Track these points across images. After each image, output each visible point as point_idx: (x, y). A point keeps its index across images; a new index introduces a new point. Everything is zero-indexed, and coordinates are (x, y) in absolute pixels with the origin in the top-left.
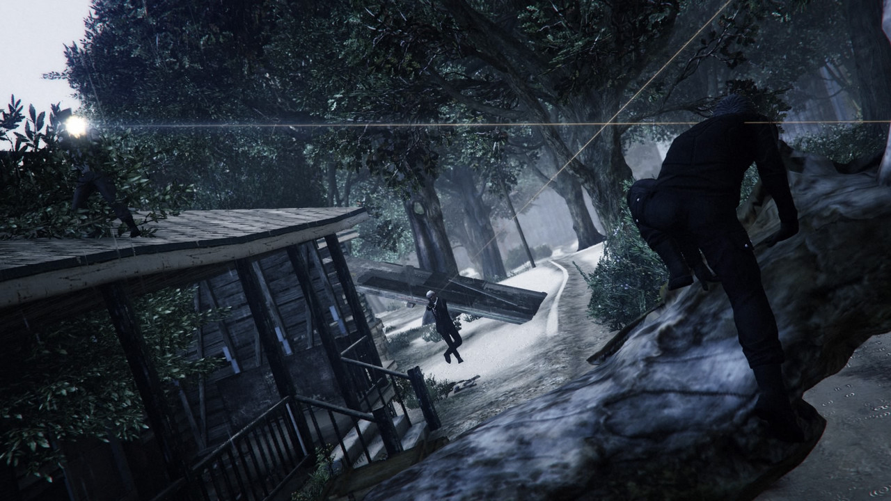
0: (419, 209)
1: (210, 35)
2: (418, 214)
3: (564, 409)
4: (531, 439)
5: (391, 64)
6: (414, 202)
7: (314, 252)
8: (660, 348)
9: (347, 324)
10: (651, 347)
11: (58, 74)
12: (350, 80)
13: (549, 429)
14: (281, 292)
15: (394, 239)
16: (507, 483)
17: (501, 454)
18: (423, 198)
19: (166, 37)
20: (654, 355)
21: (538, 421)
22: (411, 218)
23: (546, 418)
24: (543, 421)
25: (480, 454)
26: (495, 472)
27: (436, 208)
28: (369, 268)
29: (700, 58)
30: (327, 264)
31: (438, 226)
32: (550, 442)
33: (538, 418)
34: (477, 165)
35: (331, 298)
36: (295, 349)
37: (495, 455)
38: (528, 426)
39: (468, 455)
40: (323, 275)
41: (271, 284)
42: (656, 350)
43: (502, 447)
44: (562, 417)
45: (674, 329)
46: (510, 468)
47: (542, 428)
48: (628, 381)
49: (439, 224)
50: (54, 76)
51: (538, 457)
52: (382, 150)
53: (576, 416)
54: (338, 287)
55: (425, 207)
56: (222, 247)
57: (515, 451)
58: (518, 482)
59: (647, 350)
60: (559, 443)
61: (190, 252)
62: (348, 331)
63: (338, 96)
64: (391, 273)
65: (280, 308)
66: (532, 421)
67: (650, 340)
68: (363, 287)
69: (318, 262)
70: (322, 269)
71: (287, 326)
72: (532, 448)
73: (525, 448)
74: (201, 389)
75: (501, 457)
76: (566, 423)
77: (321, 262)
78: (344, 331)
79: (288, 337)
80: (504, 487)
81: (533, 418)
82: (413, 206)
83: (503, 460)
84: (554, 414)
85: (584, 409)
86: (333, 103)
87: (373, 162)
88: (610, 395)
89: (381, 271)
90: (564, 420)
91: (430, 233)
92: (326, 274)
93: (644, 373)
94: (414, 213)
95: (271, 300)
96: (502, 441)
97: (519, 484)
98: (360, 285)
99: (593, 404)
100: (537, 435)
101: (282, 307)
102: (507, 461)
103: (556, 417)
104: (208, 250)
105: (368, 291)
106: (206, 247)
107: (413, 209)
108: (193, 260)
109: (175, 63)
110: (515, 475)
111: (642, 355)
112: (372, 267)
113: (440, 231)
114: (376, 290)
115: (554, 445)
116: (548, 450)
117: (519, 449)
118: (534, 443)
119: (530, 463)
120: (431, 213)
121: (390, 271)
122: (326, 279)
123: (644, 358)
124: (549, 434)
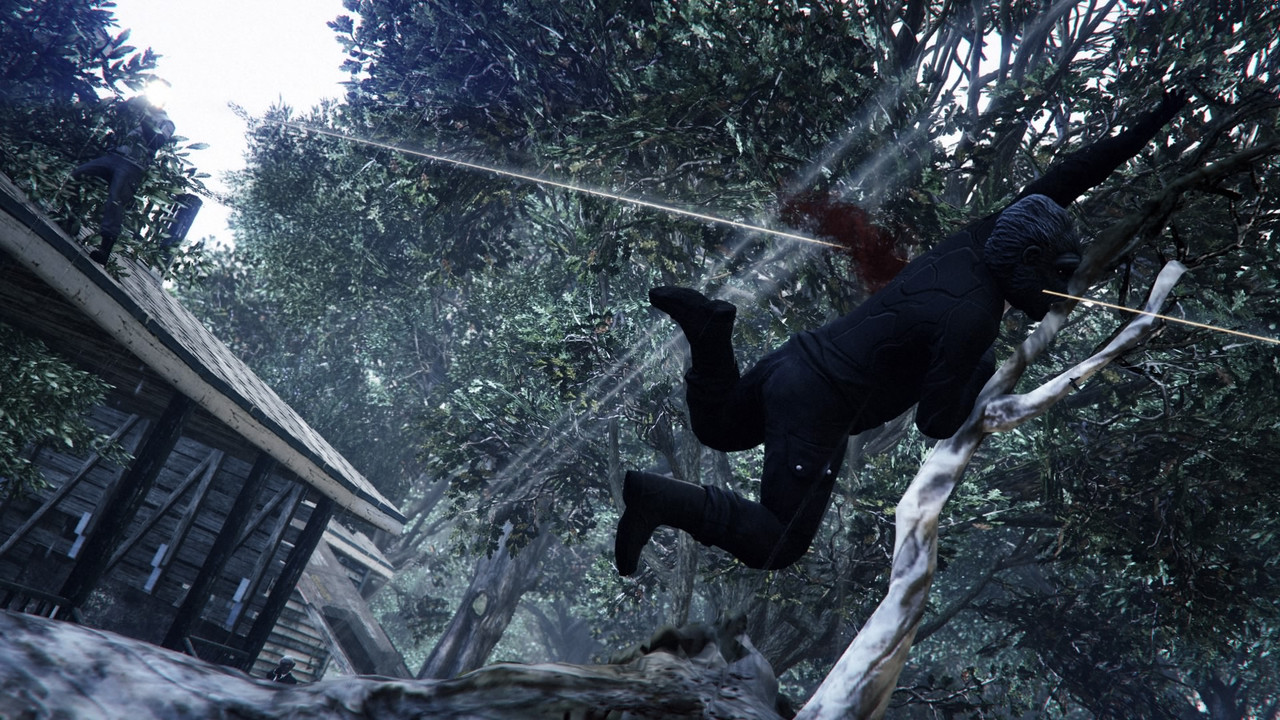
0: (480, 605)
1: (414, 183)
2: (473, 610)
3: (188, 678)
4: (110, 673)
5: (565, 374)
6: (481, 592)
7: (293, 501)
8: (365, 704)
9: (242, 618)
10: (355, 694)
11: (245, 113)
12: (518, 377)
13: (141, 681)
14: (214, 511)
15: (429, 629)
16: (23, 694)
17: (62, 660)
18: (497, 597)
19: (380, 170)
20: (348, 706)
21: (145, 663)
22: (462, 608)
23: (158, 668)
24: (150, 668)
25: (43, 640)
26: (29, 672)
27: (500, 623)
28: (354, 609)
29: (915, 697)
30: (294, 528)
31: (482, 645)
32: (125, 694)
33: (150, 662)
34: (599, 631)
35: (258, 569)
36: (159, 592)
37: (55, 655)
38: (128, 660)
39: (31, 632)
40: (276, 535)
41: (212, 492)
42: (357, 702)
43: (74, 655)
44: (173, 682)
45: (403, 698)
46: (47, 683)
47: (139, 672)
48: (284, 707)
49: (486, 646)
50: (239, 110)
51: (93, 702)
52: (480, 477)
53: (186, 693)
54: (279, 566)
55: (490, 610)
56: (175, 356)
57: (80, 671)
58: (35, 703)
59: (350, 693)
60: (132, 706)
61: (126, 316)
62: (236, 626)
63: (491, 383)
64: (371, 639)
65: (193, 528)
66: (140, 659)
67: (365, 687)
68: (320, 619)
69: (287, 516)
70: (282, 527)
71: (179, 556)
72: (100, 685)
73: (94, 678)
74: (14, 536)
75: (58, 663)
76: (167, 691)
77: (290, 519)
78: (230, 622)
79: (166, 569)
80: (15, 694)
81: (145, 658)
82: (478, 595)
83: (55, 668)
84: (170, 673)
85: (205, 694)
86: (477, 386)
87: (462, 483)
88: (249, 706)
89: (363, 626)
90: (170, 686)
91: (465, 647)
92: (281, 537)
93: (311, 711)
94: (471, 604)
95: (193, 510)
96: (83, 650)
97: (33, 708)
98: (320, 613)
99: (219, 697)
100: (123, 675)
101: (197, 530)
102: (57, 672)
103: (168, 676)
104: (153, 339)
105: (322, 628)
106: (153, 335)
107: (473, 599)
108: (122, 328)
109: (361, 203)
110: (43, 694)
111: (335, 692)
112: (359, 613)
113: (478, 654)
114: (331, 637)
115: (125, 703)
116: (111, 702)
117: (86, 671)
118: (109, 680)
119: (78, 698)
120: (489, 623)
121: (373, 636)
122: (274, 543)
123: (333, 696)
124: (136, 686)
